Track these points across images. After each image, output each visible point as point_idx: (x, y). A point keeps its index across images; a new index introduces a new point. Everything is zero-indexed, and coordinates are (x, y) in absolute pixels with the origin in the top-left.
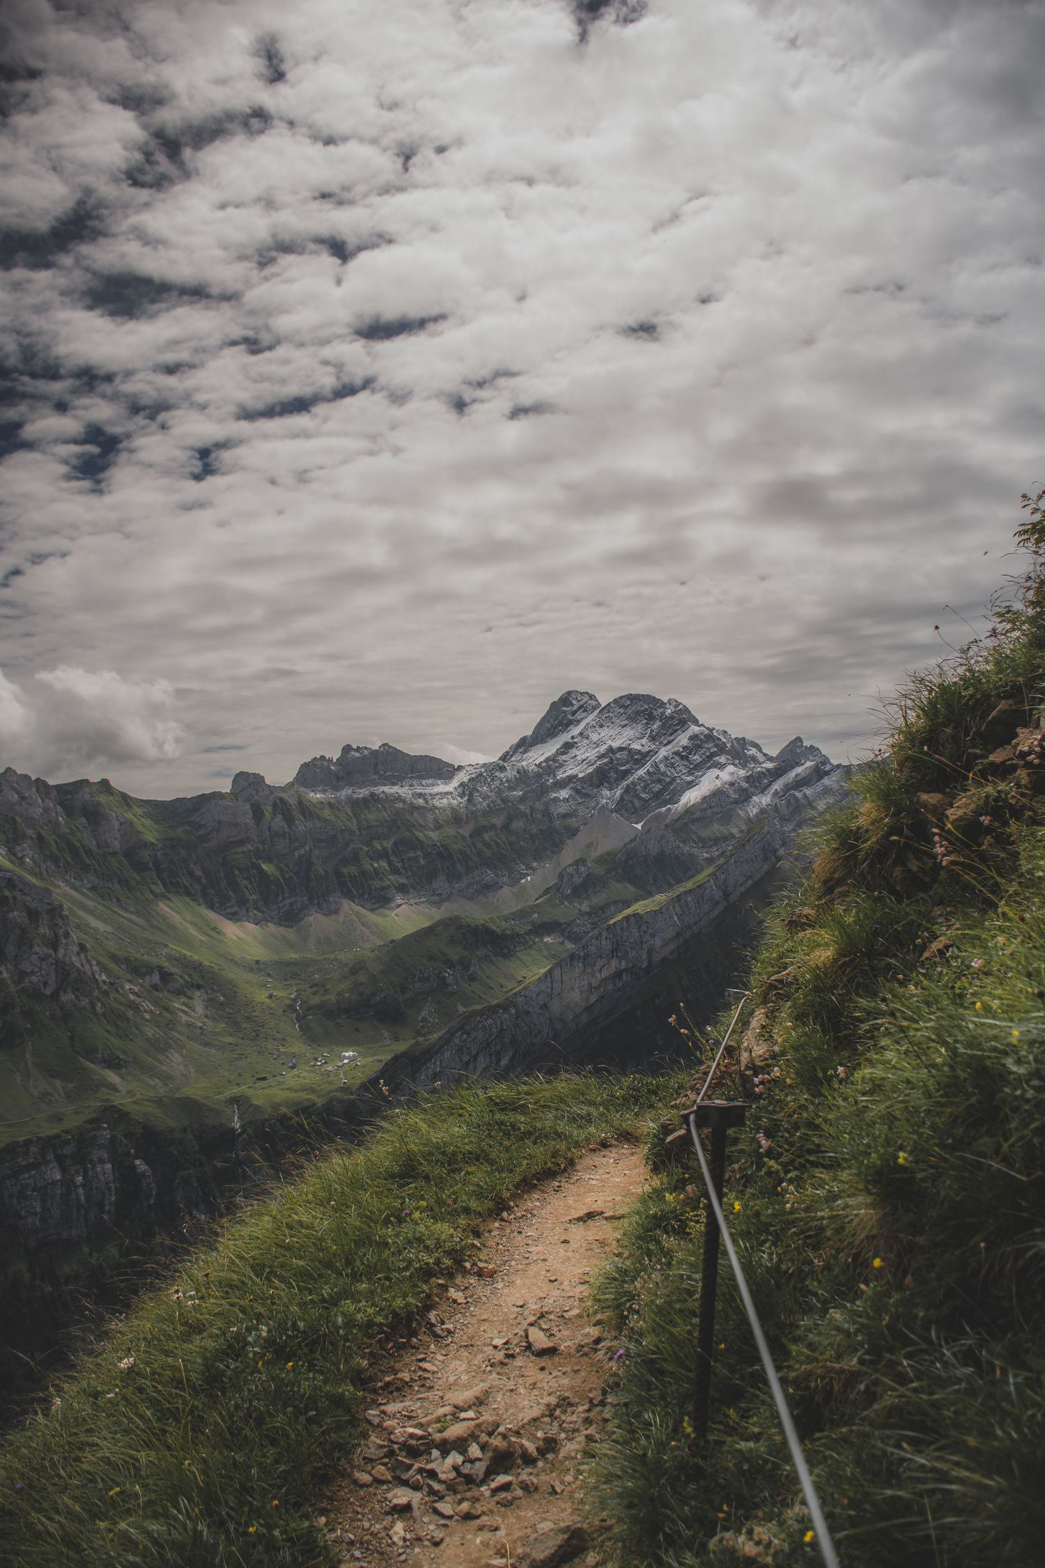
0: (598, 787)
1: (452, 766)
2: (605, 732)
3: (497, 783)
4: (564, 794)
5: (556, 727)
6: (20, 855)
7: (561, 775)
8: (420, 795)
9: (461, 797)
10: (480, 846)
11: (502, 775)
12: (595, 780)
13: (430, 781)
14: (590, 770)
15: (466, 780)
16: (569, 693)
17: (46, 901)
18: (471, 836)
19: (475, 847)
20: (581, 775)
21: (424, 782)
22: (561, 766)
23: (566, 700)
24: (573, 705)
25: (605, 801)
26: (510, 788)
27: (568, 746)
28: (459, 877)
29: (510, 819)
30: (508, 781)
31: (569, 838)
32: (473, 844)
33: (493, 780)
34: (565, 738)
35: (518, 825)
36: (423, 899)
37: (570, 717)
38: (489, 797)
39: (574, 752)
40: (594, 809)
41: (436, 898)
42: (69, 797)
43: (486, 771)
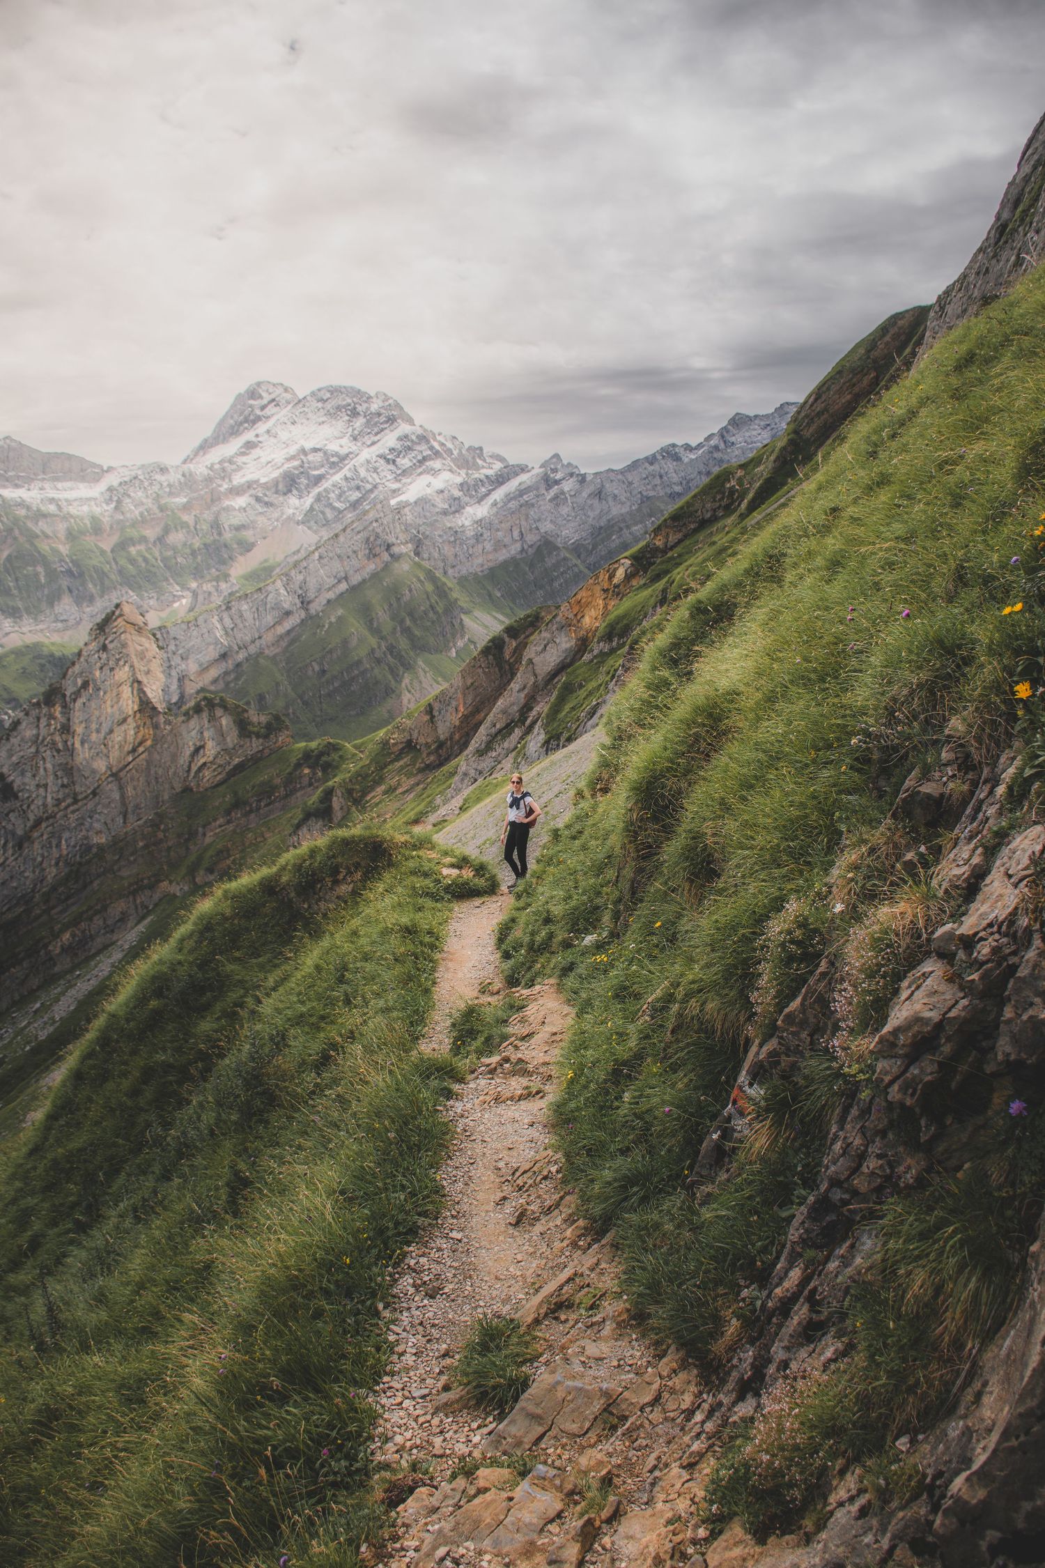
0: (285, 494)
1: (100, 467)
2: (296, 431)
3: (156, 488)
4: (241, 501)
5: (241, 423)
7: (238, 480)
8: (52, 500)
9: (108, 504)
10: (123, 562)
11: (163, 478)
12: (281, 487)
13: (68, 484)
14: (276, 474)
15: (115, 483)
16: (259, 384)
18: (112, 551)
19: (116, 563)
20: (263, 480)
21: (59, 485)
22: (239, 469)
23: (253, 394)
24: (261, 397)
25: (291, 511)
26: (171, 494)
27: (250, 446)
28: (91, 599)
29: (166, 531)
30: (170, 486)
31: (241, 554)
32: (114, 559)
33: (151, 484)
34: (249, 436)
35: (176, 538)
36: (41, 626)
37: (258, 412)
38: (143, 504)
39: (256, 452)
40: (277, 520)
41: (60, 625)
43: (144, 473)
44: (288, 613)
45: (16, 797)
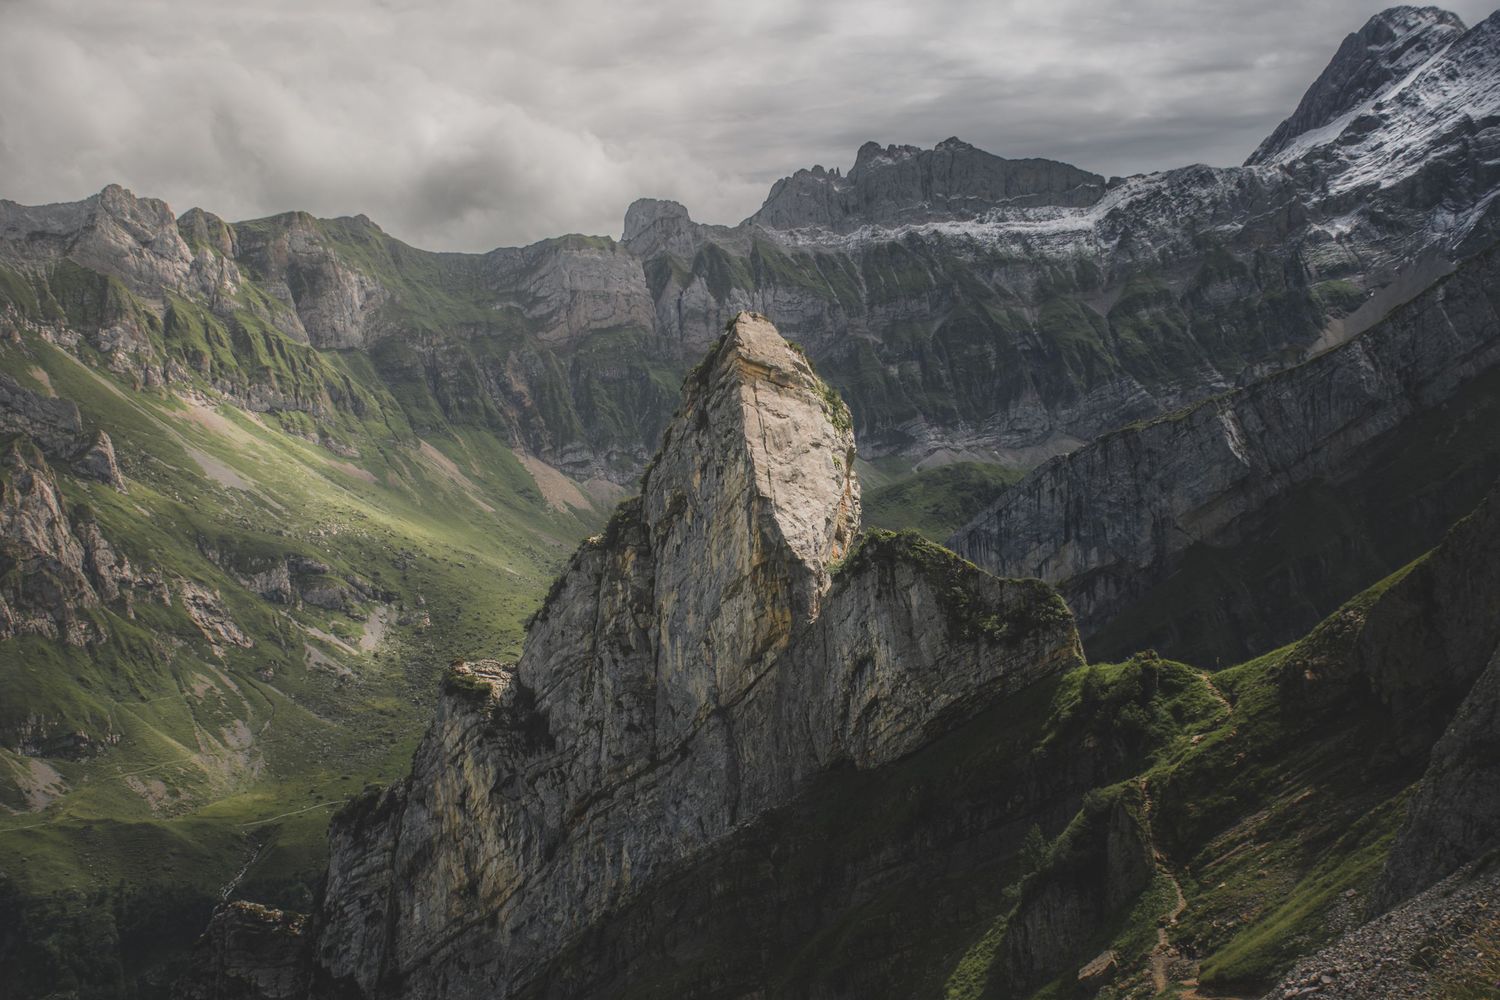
0: (1428, 206)
1: (1099, 179)
2: (1455, 90)
3: (1190, 209)
4: (1342, 226)
5: (1352, 88)
6: (106, 346)
7: (1339, 186)
8: (1017, 237)
9: (1107, 240)
10: (1126, 334)
11: (1204, 192)
12: (1419, 193)
13: (1046, 210)
14: (1410, 172)
15: (1121, 205)
16: (1389, 14)
17: (62, 424)
18: (1110, 316)
19: (1115, 336)
20: (1386, 184)
21: (1031, 213)
22: (1343, 167)
23: (1378, 29)
24: (1392, 37)
25: (1438, 236)
26: (1216, 218)
27: (1364, 126)
28: (1070, 397)
29: (1205, 279)
30: (1214, 203)
31: (1337, 316)
32: (1113, 331)
33: (1183, 204)
34: (1367, 109)
35: (1222, 291)
36: (986, 440)
37: (1385, 65)
38: (1166, 236)
39: (1379, 135)
40: (1410, 253)
41: (1016, 438)
42: (259, 245)
43: (1171, 186)
44: (1375, 405)
45: (551, 744)
